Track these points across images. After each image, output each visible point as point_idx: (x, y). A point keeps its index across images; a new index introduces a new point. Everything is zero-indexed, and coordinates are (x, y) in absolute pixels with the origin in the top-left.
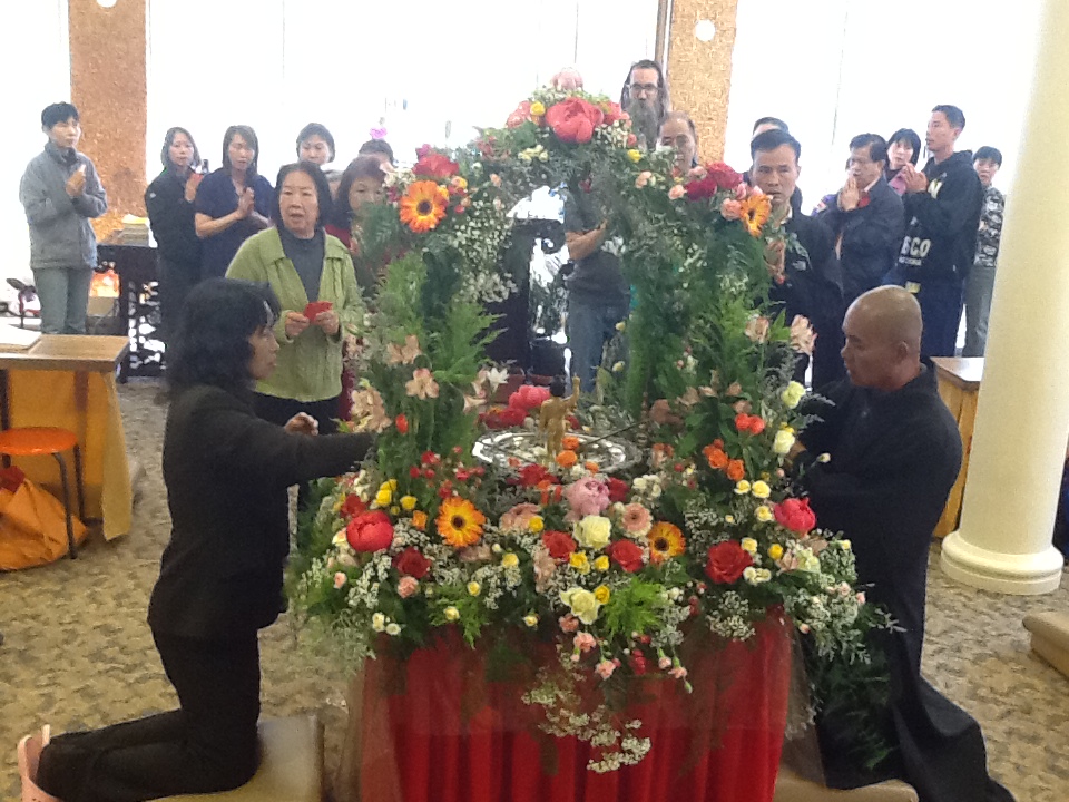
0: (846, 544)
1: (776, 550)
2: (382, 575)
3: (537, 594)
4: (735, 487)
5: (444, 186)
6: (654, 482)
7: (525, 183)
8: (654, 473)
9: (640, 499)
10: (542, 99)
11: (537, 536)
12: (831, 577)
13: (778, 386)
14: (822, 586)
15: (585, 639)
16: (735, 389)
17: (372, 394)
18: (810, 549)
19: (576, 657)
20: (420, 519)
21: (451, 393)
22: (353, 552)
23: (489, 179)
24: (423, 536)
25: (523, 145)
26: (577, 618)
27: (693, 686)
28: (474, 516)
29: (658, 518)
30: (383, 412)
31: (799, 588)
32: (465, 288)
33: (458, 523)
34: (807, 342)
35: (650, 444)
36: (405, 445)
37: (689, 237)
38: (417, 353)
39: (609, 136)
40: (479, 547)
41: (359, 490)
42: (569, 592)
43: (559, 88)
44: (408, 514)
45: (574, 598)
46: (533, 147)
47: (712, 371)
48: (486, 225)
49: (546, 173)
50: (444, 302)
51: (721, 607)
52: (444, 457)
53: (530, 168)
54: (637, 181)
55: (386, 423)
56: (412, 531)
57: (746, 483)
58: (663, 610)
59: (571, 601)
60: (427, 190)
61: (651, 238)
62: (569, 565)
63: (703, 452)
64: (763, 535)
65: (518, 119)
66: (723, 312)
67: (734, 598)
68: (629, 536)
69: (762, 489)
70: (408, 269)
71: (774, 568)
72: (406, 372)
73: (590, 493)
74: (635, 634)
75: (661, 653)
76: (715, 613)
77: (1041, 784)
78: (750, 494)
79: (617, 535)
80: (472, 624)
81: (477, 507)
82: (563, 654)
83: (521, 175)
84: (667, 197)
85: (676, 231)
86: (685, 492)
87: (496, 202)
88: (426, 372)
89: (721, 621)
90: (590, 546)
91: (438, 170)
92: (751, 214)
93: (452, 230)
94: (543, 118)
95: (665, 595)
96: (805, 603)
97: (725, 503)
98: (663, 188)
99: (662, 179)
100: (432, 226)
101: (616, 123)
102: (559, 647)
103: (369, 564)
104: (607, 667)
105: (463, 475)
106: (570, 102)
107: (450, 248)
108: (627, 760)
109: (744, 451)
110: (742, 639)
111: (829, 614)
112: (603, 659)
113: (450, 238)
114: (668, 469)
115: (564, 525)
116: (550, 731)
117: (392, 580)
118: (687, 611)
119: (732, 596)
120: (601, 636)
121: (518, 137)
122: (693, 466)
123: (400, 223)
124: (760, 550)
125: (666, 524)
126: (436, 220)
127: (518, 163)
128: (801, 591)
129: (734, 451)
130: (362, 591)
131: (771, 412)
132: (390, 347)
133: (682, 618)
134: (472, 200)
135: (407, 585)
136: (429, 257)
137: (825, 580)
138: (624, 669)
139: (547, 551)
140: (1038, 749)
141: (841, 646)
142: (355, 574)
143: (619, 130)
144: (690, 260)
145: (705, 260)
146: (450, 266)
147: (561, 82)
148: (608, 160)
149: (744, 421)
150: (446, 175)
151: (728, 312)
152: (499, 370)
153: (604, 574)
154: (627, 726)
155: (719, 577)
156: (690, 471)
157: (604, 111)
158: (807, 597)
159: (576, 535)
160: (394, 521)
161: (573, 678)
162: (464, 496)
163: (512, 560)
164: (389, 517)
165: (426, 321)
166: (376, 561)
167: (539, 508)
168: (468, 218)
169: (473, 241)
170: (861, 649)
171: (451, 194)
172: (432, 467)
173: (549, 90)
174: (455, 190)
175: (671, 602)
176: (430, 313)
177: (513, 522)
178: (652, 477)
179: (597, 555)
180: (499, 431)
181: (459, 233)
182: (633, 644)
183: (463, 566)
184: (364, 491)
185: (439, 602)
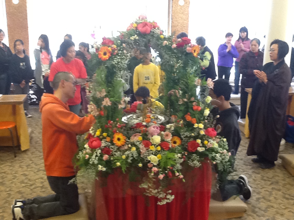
0: (225, 140)
1: (206, 142)
2: (99, 155)
3: (141, 157)
4: (194, 126)
5: (110, 48)
6: (172, 126)
7: (132, 46)
8: (172, 123)
9: (168, 130)
10: (136, 23)
11: (140, 142)
12: (221, 148)
13: (204, 97)
14: (219, 151)
15: (155, 169)
16: (193, 99)
17: (93, 105)
18: (215, 141)
19: (152, 174)
20: (108, 139)
21: (115, 104)
22: (91, 149)
23: (122, 45)
24: (109, 144)
25: (131, 35)
26: (152, 163)
27: (185, 180)
28: (124, 138)
29: (173, 135)
30: (96, 110)
31: (212, 152)
32: (117, 75)
33: (119, 139)
34: (211, 85)
35: (171, 116)
36: (103, 119)
37: (178, 58)
38: (105, 94)
39: (155, 32)
40: (125, 146)
41: (91, 132)
42: (150, 157)
43: (141, 19)
44: (104, 138)
45: (151, 158)
46: (134, 36)
47: (186, 94)
48: (122, 57)
49: (138, 43)
50: (112, 79)
51: (192, 158)
52: (114, 122)
53: (133, 42)
54: (163, 44)
55: (98, 113)
56: (106, 142)
57: (197, 124)
58: (175, 160)
59: (151, 159)
60: (105, 49)
61: (168, 59)
62: (150, 149)
63: (185, 117)
64: (202, 138)
65: (130, 28)
66: (188, 78)
67: (195, 156)
68: (165, 140)
69: (201, 126)
70: (102, 71)
71: (205, 147)
72: (102, 99)
73: (154, 129)
74: (168, 167)
75: (176, 172)
76: (190, 160)
77: (281, 202)
78: (198, 127)
79: (162, 140)
80: (124, 167)
81: (124, 135)
82: (149, 174)
83: (131, 44)
84: (171, 48)
85: (174, 57)
86: (181, 128)
87: (125, 51)
88: (107, 99)
89: (192, 162)
90: (155, 144)
91: (108, 44)
92: (195, 51)
93: (113, 60)
94: (136, 28)
95: (176, 156)
96: (214, 156)
97: (192, 130)
98: (170, 45)
99: (170, 43)
100: (107, 59)
101: (157, 28)
102: (148, 172)
103: (95, 152)
104: (161, 176)
105: (120, 126)
106: (144, 23)
107: (113, 65)
108: (168, 201)
109: (196, 116)
110: (198, 167)
111: (221, 158)
112: (160, 174)
113: (112, 62)
114: (176, 122)
115: (148, 138)
116: (147, 194)
117: (102, 156)
118: (182, 160)
119: (195, 155)
120: (160, 168)
121: (130, 33)
122: (182, 121)
123: (98, 58)
124: (202, 142)
125: (176, 137)
126: (108, 57)
127: (130, 40)
128: (213, 153)
129: (193, 116)
130: (94, 159)
131: (203, 105)
132: (98, 93)
133: (181, 162)
134: (118, 51)
135: (106, 157)
136: (107, 67)
137: (220, 149)
138: (166, 177)
139: (144, 146)
140: (280, 193)
141: (224, 167)
142: (91, 155)
143: (158, 30)
144: (178, 64)
145: (183, 64)
146: (113, 69)
147: (141, 18)
148: (155, 38)
149: (195, 108)
150: (110, 44)
151: (190, 78)
152: (128, 97)
153: (159, 151)
154: (168, 192)
155: (191, 150)
156: (181, 122)
157: (153, 25)
158: (215, 154)
159: (151, 141)
160: (101, 140)
161: (152, 180)
162: (120, 132)
163: (134, 149)
164: (100, 139)
165: (107, 85)
166: (97, 151)
167: (141, 134)
168: (117, 56)
169: (119, 62)
170: (230, 167)
171: (112, 50)
172: (111, 125)
173: (138, 20)
174: (113, 49)
175: (178, 158)
176: (108, 83)
177: (134, 138)
178: (172, 124)
179: (157, 146)
180: (129, 114)
181: (115, 60)
182: (168, 170)
183: (120, 151)
184: (93, 132)
185: (114, 161)
